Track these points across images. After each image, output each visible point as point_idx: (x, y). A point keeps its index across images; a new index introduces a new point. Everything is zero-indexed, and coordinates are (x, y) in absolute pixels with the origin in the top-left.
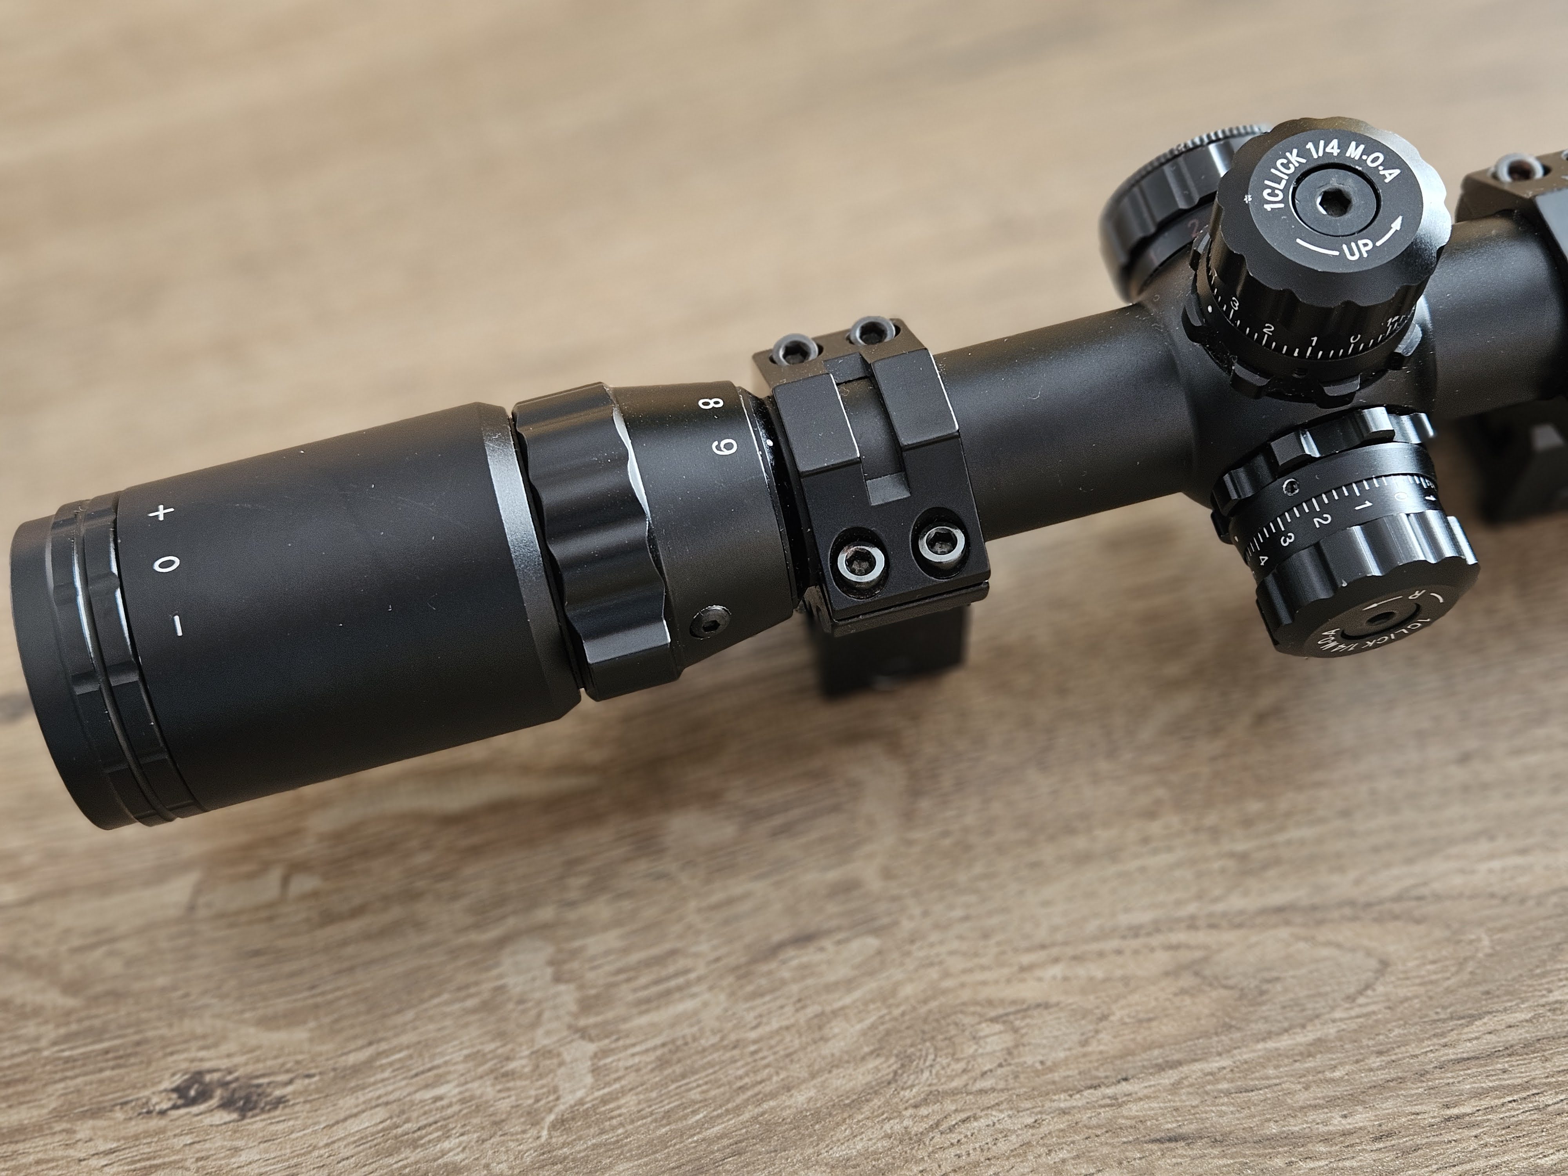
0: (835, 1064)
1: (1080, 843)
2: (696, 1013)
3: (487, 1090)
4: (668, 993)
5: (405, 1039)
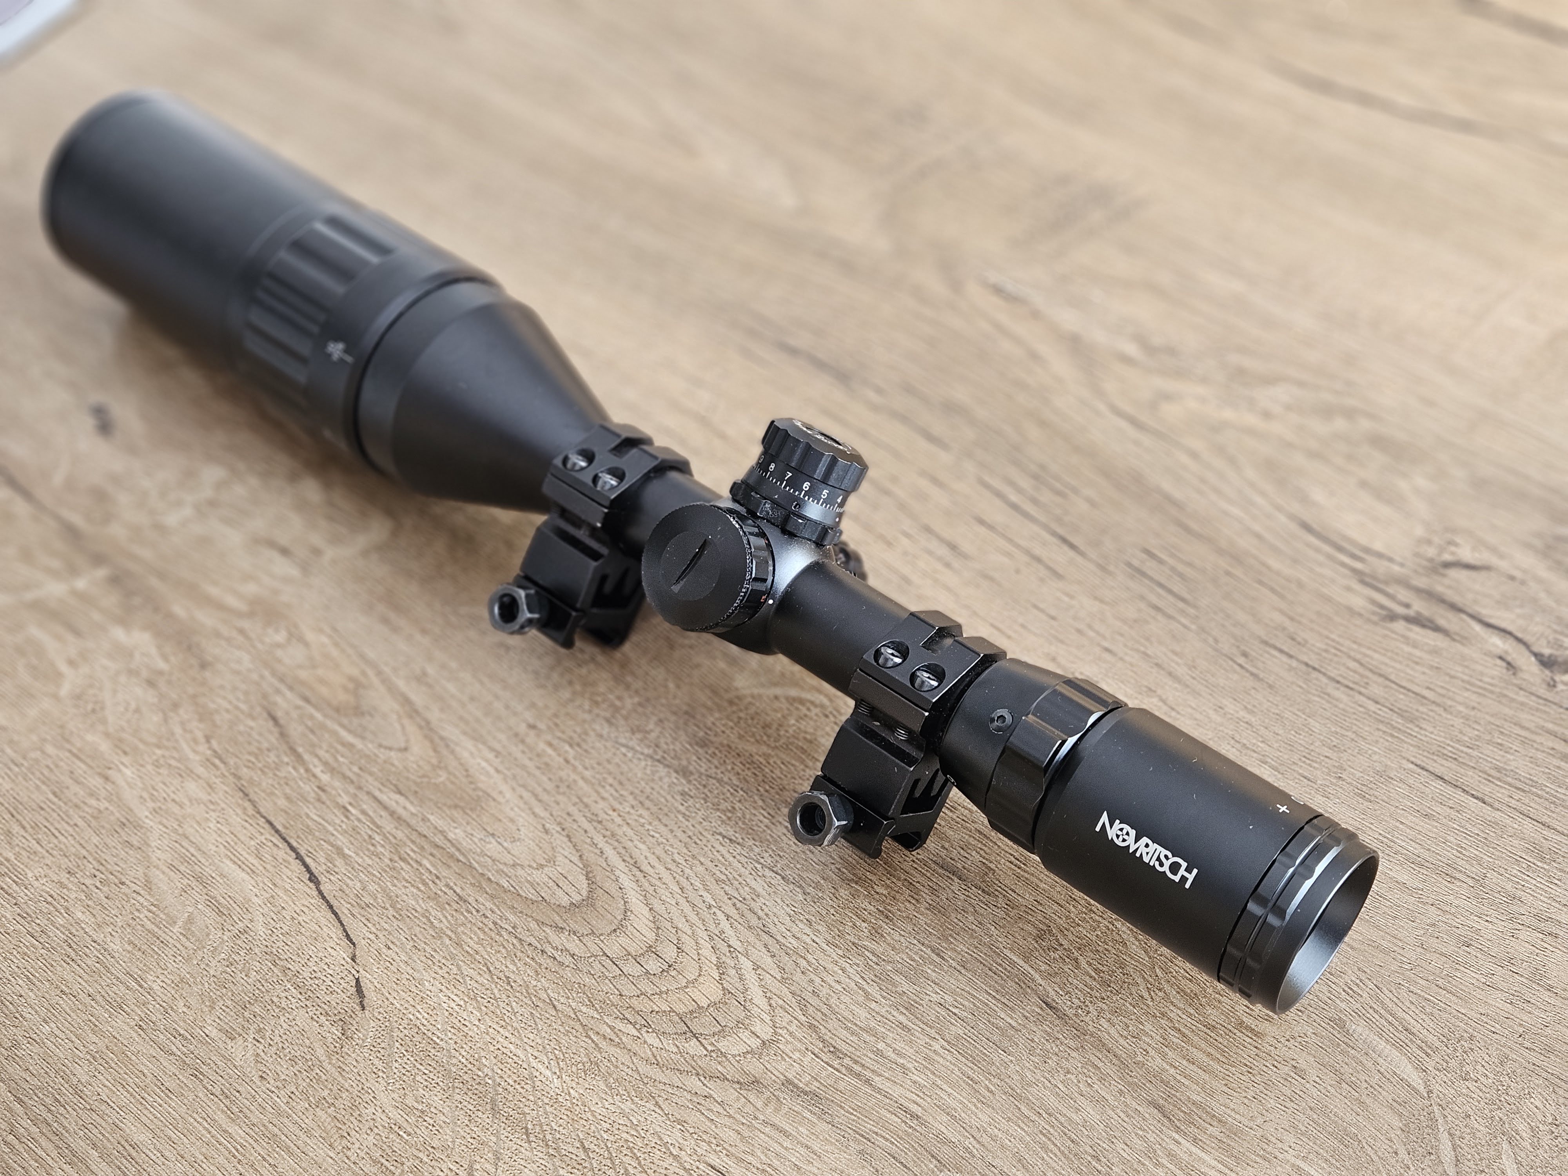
0: (236, 593)
2: (229, 537)
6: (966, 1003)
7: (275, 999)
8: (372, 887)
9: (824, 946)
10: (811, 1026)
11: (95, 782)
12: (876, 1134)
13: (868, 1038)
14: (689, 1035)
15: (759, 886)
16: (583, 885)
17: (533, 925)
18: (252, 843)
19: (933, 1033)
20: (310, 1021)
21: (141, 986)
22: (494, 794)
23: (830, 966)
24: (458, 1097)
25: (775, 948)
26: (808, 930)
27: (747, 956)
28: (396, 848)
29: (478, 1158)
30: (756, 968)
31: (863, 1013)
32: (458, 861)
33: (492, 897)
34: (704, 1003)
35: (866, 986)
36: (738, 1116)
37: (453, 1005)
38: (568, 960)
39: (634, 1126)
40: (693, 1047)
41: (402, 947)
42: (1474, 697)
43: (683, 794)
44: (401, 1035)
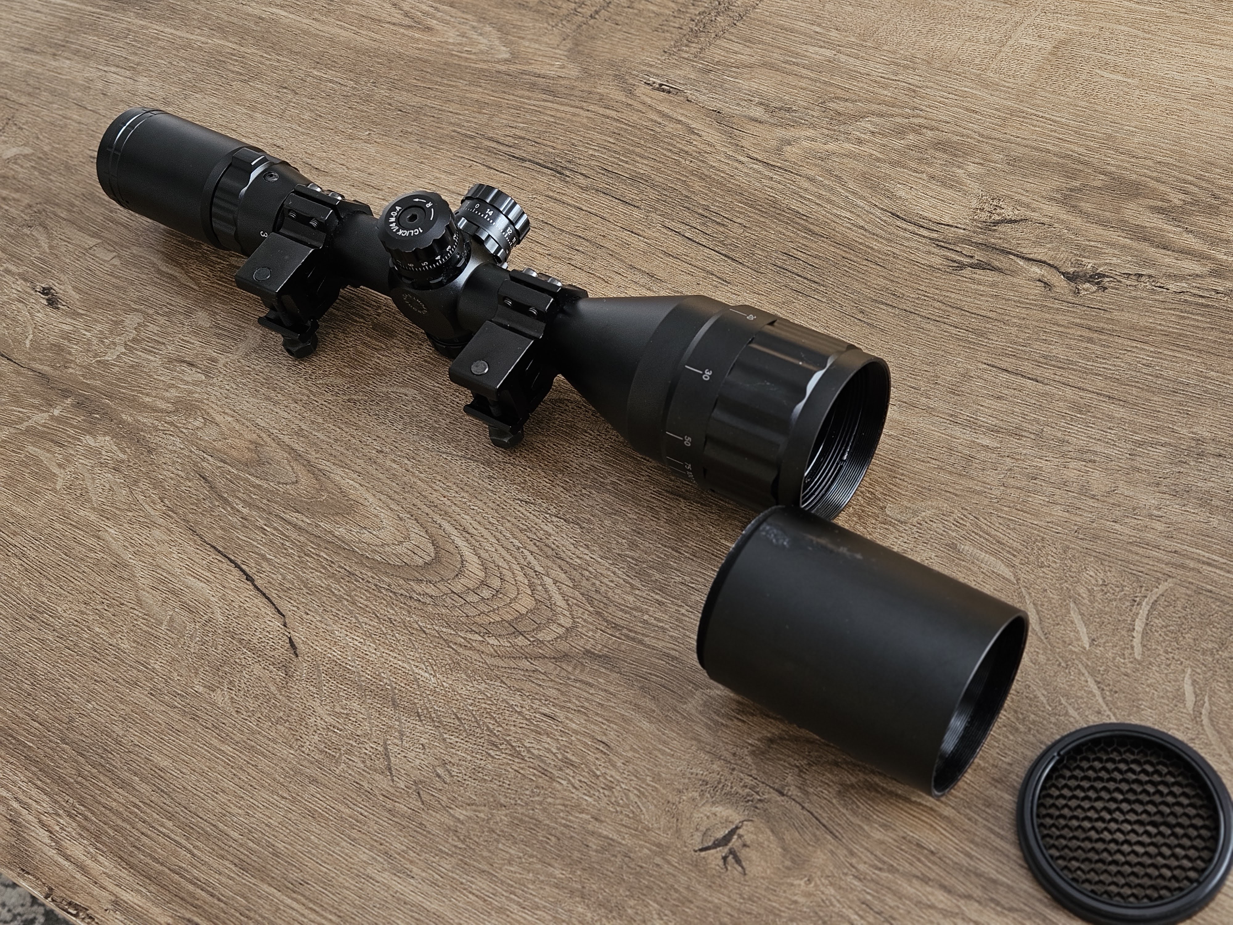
0: (163, 398)
1: (273, 394)
2: (152, 361)
3: (95, 341)
4: (151, 352)
5: (94, 315)
6: (699, 579)
7: (237, 660)
8: (290, 577)
9: (599, 560)
10: (598, 613)
11: (91, 541)
12: (650, 674)
13: (636, 614)
14: (517, 633)
15: (549, 528)
16: (431, 549)
17: (401, 582)
18: (204, 562)
19: (679, 602)
20: (262, 670)
21: (147, 668)
22: (361, 501)
23: (604, 572)
24: (370, 701)
25: (566, 567)
26: (586, 552)
27: (548, 576)
28: (301, 548)
29: (388, 737)
30: (555, 582)
31: (631, 599)
32: (345, 549)
33: (371, 568)
34: (524, 611)
35: (631, 581)
36: (557, 680)
37: (356, 643)
38: (428, 600)
39: (489, 698)
40: (520, 641)
41: (316, 612)
42: (1023, 311)
43: (489, 477)
44: (325, 668)
